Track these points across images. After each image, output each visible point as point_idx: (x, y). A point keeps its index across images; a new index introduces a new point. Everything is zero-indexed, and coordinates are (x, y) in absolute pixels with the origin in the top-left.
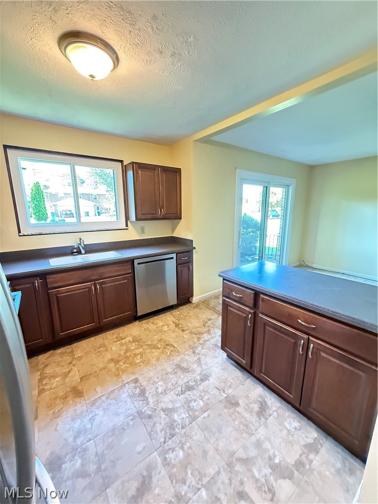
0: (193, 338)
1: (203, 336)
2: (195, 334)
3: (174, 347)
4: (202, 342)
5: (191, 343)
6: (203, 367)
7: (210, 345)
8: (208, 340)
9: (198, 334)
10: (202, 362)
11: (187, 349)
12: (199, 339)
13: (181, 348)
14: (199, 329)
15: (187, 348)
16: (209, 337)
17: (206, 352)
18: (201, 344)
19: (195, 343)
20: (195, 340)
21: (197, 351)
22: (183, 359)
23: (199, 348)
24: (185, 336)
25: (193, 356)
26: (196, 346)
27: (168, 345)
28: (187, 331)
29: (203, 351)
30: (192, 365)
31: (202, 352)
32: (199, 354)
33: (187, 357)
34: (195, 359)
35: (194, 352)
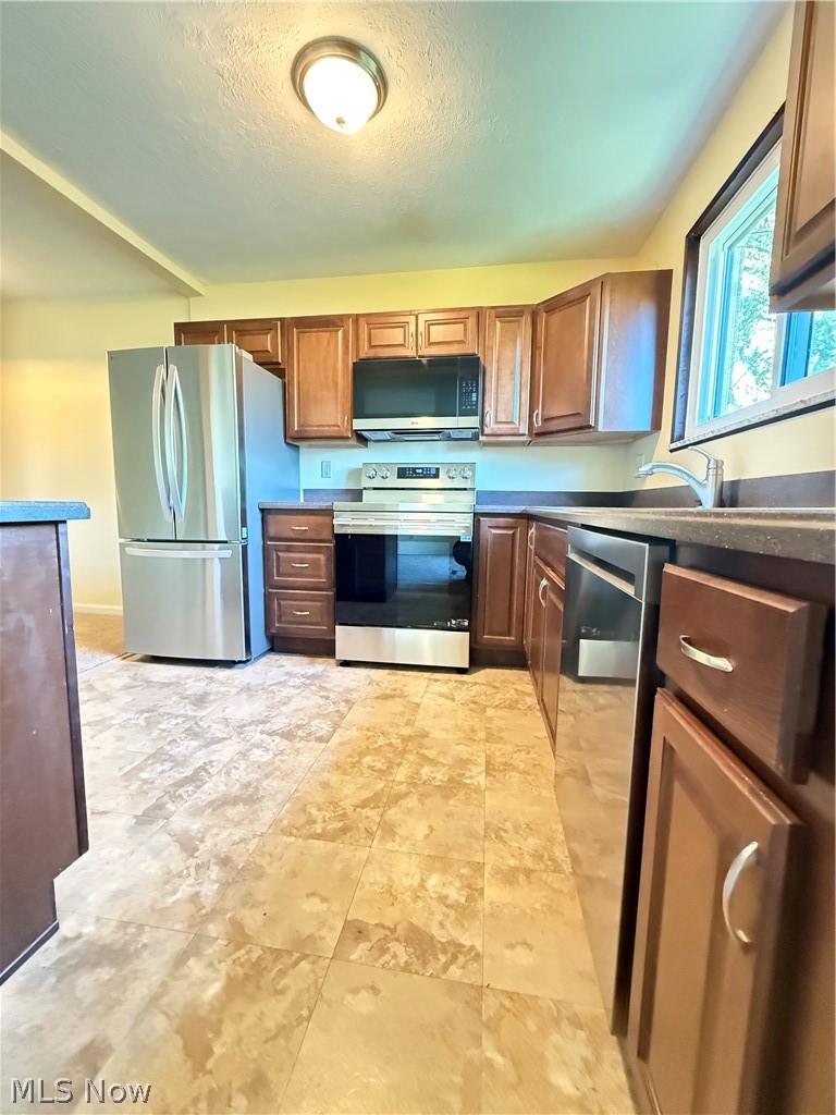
0: (271, 921)
1: (223, 967)
2: (277, 954)
3: (318, 837)
4: (213, 929)
5: (262, 889)
6: (165, 838)
7: (161, 934)
8: (181, 959)
9: (258, 969)
10: (176, 848)
11: (262, 855)
12: (239, 937)
13: (287, 846)
14: (275, 1010)
15: (264, 862)
16: (179, 994)
17: (174, 892)
18: (215, 913)
19: (248, 901)
20: (252, 919)
21: (215, 872)
22: (251, 822)
23: (209, 890)
24: (313, 905)
25: (224, 849)
26: (231, 892)
27: (345, 830)
28: (332, 943)
29: (185, 889)
30: (210, 823)
31: (191, 880)
32: (198, 867)
33: (238, 834)
34: (209, 843)
35: (224, 862)
